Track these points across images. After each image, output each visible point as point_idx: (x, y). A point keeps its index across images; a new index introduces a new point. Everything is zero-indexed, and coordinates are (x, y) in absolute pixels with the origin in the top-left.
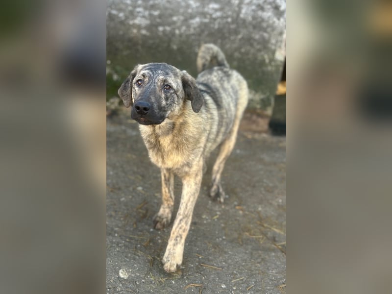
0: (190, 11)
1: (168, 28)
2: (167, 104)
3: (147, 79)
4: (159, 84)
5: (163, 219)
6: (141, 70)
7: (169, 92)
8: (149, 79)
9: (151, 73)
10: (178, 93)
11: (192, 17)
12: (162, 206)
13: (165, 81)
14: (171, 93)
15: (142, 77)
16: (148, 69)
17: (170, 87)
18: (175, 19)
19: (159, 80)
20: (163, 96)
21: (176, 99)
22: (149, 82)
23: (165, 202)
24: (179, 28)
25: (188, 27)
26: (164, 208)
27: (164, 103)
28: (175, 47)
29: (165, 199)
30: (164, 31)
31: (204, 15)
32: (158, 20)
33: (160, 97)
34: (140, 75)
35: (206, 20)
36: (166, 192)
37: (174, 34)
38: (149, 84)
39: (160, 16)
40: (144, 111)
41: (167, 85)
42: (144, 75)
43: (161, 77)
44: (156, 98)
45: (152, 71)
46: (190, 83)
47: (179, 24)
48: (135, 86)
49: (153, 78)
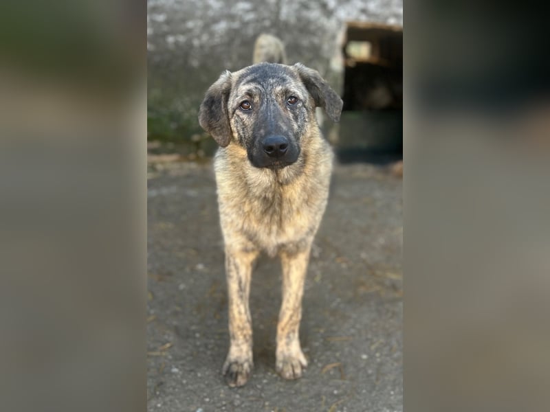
0: (211, 13)
1: (182, 39)
3: (257, 99)
4: (280, 100)
6: (238, 81)
7: (296, 108)
8: (260, 97)
9: (259, 87)
11: (215, 20)
14: (300, 108)
15: (248, 97)
17: (296, 99)
18: (190, 24)
19: (277, 96)
20: (291, 115)
21: (306, 114)
22: (262, 103)
23: (239, 333)
24: (199, 37)
25: (212, 34)
26: (238, 345)
27: (295, 126)
28: (195, 63)
30: (176, 43)
31: (231, 17)
32: (165, 28)
34: (240, 95)
35: (236, 25)
37: (190, 46)
38: (264, 105)
39: (167, 22)
40: (281, 151)
41: (291, 97)
42: (249, 93)
43: (279, 89)
45: (259, 83)
46: (312, 79)
47: (197, 31)
48: (238, 112)
49: (267, 94)
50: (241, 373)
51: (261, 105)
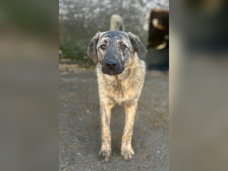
0: (93, 5)
1: (81, 15)
2: (125, 59)
3: (108, 44)
5: (107, 153)
6: (102, 37)
8: (109, 43)
9: (110, 39)
10: (130, 50)
11: (95, 8)
12: (103, 143)
13: (121, 43)
14: (126, 51)
15: (105, 43)
16: (108, 36)
17: (125, 46)
18: (84, 9)
19: (117, 43)
20: (122, 53)
21: (130, 54)
22: (110, 46)
23: (106, 139)
24: (88, 15)
25: (93, 14)
26: (105, 145)
27: (123, 58)
28: (86, 26)
29: (106, 137)
30: (78, 17)
31: (101, 7)
32: (74, 11)
33: (121, 55)
34: (102, 42)
35: (103, 10)
36: (106, 130)
37: (84, 18)
38: (111, 47)
39: (75, 8)
40: (113, 67)
41: (123, 45)
42: (105, 41)
43: (118, 41)
44: (118, 56)
45: (110, 38)
46: (135, 40)
47: (87, 12)
48: (100, 49)
49: (113, 42)
50: (106, 156)
51: (109, 47)
